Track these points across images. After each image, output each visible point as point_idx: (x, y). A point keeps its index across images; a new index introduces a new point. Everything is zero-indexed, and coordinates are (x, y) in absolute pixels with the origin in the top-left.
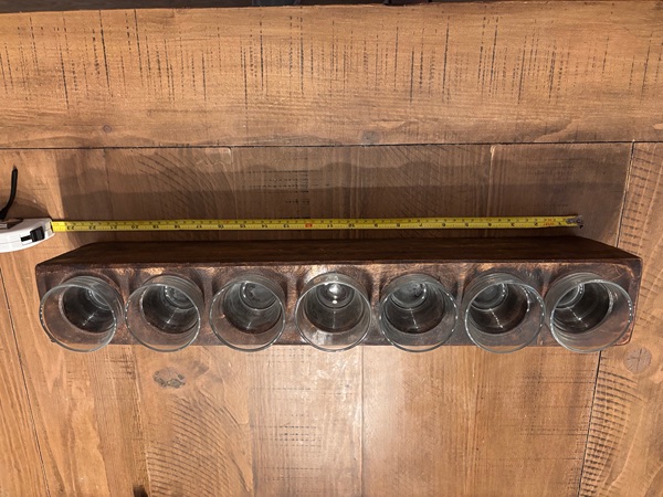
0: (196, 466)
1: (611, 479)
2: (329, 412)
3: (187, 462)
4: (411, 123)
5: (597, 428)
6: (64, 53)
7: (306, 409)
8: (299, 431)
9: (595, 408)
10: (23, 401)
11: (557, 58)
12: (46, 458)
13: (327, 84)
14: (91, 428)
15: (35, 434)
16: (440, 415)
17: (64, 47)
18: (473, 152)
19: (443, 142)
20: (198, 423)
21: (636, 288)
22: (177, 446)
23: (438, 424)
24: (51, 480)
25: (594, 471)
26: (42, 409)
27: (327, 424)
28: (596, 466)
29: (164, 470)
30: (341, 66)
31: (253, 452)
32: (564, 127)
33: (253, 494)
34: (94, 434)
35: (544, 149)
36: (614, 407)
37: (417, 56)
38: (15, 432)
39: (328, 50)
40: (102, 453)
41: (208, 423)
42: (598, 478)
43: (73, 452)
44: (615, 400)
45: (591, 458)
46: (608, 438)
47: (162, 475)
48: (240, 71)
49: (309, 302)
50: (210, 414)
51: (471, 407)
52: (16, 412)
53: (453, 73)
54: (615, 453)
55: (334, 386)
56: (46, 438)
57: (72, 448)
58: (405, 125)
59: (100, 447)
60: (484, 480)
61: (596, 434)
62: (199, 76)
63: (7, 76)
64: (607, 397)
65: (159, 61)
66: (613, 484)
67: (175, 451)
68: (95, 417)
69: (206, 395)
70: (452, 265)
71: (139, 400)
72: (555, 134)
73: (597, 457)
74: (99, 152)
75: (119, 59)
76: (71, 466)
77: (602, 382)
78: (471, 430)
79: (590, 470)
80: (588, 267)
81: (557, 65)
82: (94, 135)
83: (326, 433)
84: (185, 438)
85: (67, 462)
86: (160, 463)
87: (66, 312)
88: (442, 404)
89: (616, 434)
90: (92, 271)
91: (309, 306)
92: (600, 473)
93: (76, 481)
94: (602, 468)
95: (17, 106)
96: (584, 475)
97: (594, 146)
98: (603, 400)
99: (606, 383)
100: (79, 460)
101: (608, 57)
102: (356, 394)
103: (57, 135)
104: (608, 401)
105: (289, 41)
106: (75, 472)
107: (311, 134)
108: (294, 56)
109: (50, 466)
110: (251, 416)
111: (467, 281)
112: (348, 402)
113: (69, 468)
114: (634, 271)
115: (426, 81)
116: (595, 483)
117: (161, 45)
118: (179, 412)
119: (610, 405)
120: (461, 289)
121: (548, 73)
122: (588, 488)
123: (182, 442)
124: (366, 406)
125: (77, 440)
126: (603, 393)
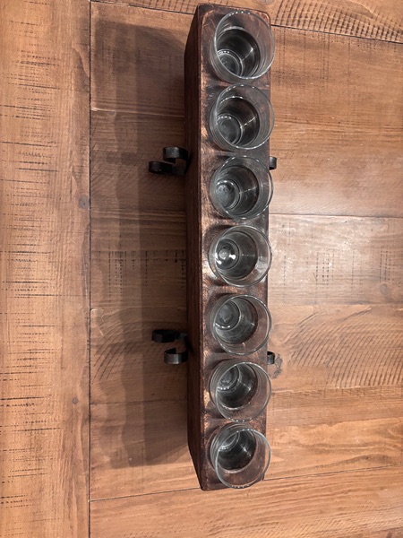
0: (348, 349)
1: (368, 14)
2: (305, 242)
3: (344, 356)
4: (73, 171)
5: (323, 25)
6: (18, 428)
7: (302, 260)
8: (321, 266)
9: (306, 28)
10: (291, 482)
11: (25, 60)
12: (340, 468)
13: (43, 234)
14: (314, 430)
15: (318, 475)
16: (309, 152)
17: (14, 428)
18: (97, 124)
19: (88, 147)
20: (312, 346)
21: (222, 8)
22: (331, 364)
23: (317, 154)
24: (358, 466)
25: (361, 28)
26: (297, 467)
27: (315, 243)
28: (356, 26)
29: (351, 375)
30: (30, 224)
31: (338, 303)
32: (77, 54)
33: (373, 305)
34: (319, 428)
35: (95, 69)
36: (305, 12)
37: (23, 165)
38: (317, 491)
39: (18, 233)
40: (336, 423)
41: (312, 339)
42: (366, 25)
43: (333, 446)
44: (299, 11)
45: (349, 31)
46: (332, 17)
47: (355, 377)
48: (33, 299)
49: (233, 276)
50: (304, 336)
51: (303, 127)
52: (300, 489)
53: (35, 139)
54: (345, 11)
55: (284, 237)
56: (322, 466)
57: (330, 446)
58: (75, 177)
59: (330, 424)
60: (366, 118)
61: (328, 26)
62: (36, 330)
63: (34, 472)
64: (297, 18)
65: (25, 359)
66: (372, 12)
67: (335, 366)
68: (305, 426)
69: (288, 338)
70: (203, 159)
71: (292, 391)
72: (83, 61)
73: (348, 25)
74: (93, 408)
75: (23, 388)
76: (347, 449)
77: (284, 23)
78: (322, 128)
79: (360, 31)
80: (205, 48)
81: (30, 60)
82: (79, 411)
83: (323, 245)
84: (325, 356)
85: (342, 452)
86: (345, 378)
87: (239, 468)
88: (301, 151)
89: (329, 10)
90: (206, 447)
91: (236, 276)
92: (362, 23)
93: (359, 446)
94: (358, 21)
95: (58, 466)
96: (363, 36)
97: (93, 30)
98: (299, 21)
99: (285, 19)
100: (341, 442)
101: (25, 21)
102: (290, 219)
103: (80, 438)
104: (300, 17)
105: (11, 261)
106: (352, 446)
107: (80, 247)
108: (22, 258)
109: (346, 465)
110: (307, 303)
111: (216, 147)
112: (297, 226)
113: (348, 451)
114: (208, 11)
115: (42, 160)
116: (371, 27)
117: (13, 357)
118: (303, 360)
119: (303, 16)
120: (223, 153)
121: (37, 66)
122: (375, 33)
123: (328, 360)
124: (301, 212)
125: (324, 441)
126: (293, 21)
